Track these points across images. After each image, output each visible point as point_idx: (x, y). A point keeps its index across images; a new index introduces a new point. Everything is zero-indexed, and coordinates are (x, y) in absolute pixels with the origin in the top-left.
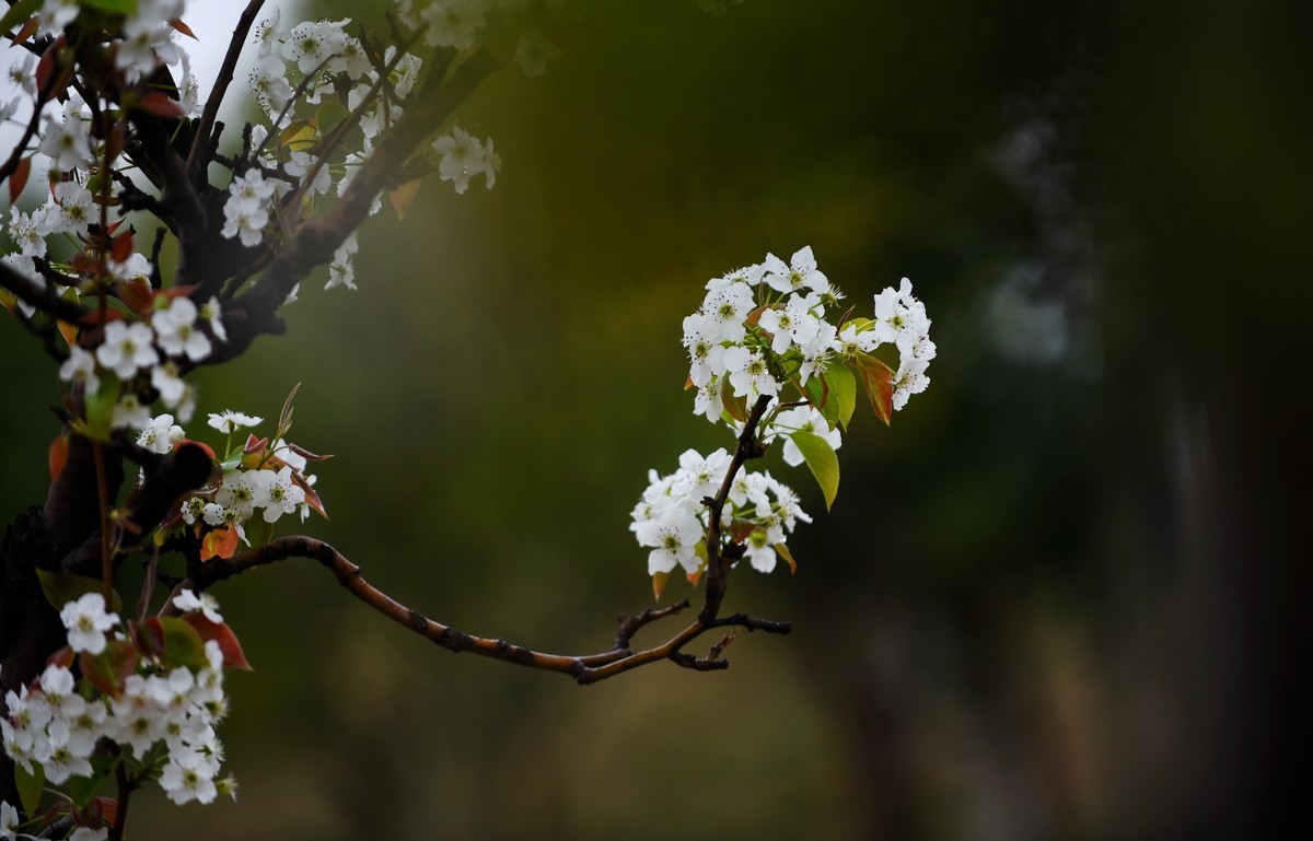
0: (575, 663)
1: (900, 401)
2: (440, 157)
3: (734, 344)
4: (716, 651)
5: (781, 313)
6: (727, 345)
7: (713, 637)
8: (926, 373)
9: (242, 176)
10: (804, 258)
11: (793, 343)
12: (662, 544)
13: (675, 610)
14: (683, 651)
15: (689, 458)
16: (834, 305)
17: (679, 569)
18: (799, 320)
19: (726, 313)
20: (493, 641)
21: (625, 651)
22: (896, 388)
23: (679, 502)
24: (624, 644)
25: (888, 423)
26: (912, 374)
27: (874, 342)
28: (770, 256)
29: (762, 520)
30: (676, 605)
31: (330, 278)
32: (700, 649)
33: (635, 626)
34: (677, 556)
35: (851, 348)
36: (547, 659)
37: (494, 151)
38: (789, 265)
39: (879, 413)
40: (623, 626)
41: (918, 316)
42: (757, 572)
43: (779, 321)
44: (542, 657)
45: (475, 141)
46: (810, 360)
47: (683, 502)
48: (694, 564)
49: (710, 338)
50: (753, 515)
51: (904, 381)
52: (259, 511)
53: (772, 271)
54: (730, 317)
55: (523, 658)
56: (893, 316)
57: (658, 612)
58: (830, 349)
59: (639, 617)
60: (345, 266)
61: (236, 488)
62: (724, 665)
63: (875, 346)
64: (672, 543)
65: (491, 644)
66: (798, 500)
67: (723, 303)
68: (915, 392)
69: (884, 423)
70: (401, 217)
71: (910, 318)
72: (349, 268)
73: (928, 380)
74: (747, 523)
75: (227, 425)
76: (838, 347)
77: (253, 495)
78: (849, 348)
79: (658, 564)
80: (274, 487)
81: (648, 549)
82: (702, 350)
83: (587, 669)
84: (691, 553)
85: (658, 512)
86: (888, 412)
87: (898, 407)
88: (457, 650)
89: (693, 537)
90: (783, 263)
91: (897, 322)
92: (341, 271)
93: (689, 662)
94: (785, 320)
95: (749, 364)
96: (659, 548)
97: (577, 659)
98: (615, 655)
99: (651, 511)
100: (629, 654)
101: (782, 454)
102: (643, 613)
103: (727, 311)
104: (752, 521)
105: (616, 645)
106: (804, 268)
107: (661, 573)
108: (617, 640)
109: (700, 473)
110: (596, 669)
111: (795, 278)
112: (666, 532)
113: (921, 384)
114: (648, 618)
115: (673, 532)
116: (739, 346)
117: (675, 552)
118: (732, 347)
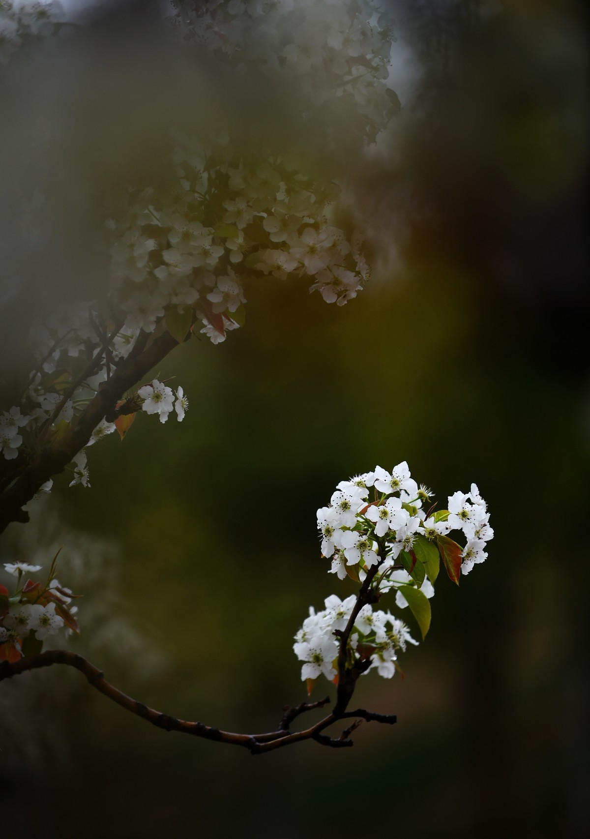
0: (250, 739)
1: (467, 568)
2: (143, 400)
3: (349, 529)
4: (346, 734)
5: (382, 508)
6: (345, 529)
7: (345, 723)
8: (485, 550)
9: (8, 411)
10: (402, 469)
11: (389, 529)
12: (311, 660)
13: (320, 705)
14: (323, 733)
15: (332, 601)
16: (426, 500)
17: (322, 677)
18: (394, 513)
19: (344, 507)
20: (193, 723)
21: (285, 731)
22: (463, 559)
23: (325, 631)
24: (286, 727)
25: (458, 584)
26: (474, 550)
27: (447, 529)
28: (378, 468)
29: (381, 644)
30: (321, 701)
31: (73, 478)
32: (334, 732)
33: (294, 714)
34: (321, 668)
35: (432, 532)
36: (231, 736)
37: (184, 396)
38: (391, 474)
39: (452, 576)
40: (286, 714)
41: (480, 511)
42: (382, 677)
43: (379, 514)
44: (227, 735)
45: (168, 390)
46: (400, 541)
47: (327, 631)
48: (331, 674)
49: (334, 524)
50: (373, 641)
51: (469, 555)
52: (33, 632)
53: (379, 478)
54: (347, 510)
55: (214, 735)
56: (461, 511)
57: (310, 705)
58: (416, 533)
59: (297, 708)
60: (82, 471)
61: (17, 616)
62: (350, 744)
63: (448, 532)
64: (318, 659)
65: (192, 725)
66: (408, 630)
67: (343, 500)
68: (478, 562)
69: (455, 583)
70: (122, 438)
71: (473, 512)
72: (86, 473)
73: (486, 555)
74: (369, 647)
75: (17, 571)
76: (421, 531)
77: (28, 622)
78: (430, 533)
79: (308, 673)
80: (42, 616)
81: (303, 662)
82: (328, 531)
83: (258, 744)
84: (330, 667)
85: (310, 637)
86: (457, 576)
87: (465, 572)
88: (169, 729)
89: (332, 655)
90: (387, 473)
91: (464, 515)
92: (81, 474)
93: (326, 741)
94: (385, 513)
95: (358, 543)
96: (309, 662)
97: (251, 736)
98: (278, 734)
99: (306, 637)
100: (288, 734)
101: (395, 599)
102: (300, 705)
103: (345, 506)
104: (374, 645)
105: (280, 727)
106: (401, 477)
107: (310, 679)
108: (281, 723)
109: (338, 612)
110: (263, 744)
111: (395, 483)
112: (313, 651)
113: (482, 557)
114: (304, 709)
115: (318, 652)
116: (352, 530)
117: (319, 665)
118: (347, 531)
